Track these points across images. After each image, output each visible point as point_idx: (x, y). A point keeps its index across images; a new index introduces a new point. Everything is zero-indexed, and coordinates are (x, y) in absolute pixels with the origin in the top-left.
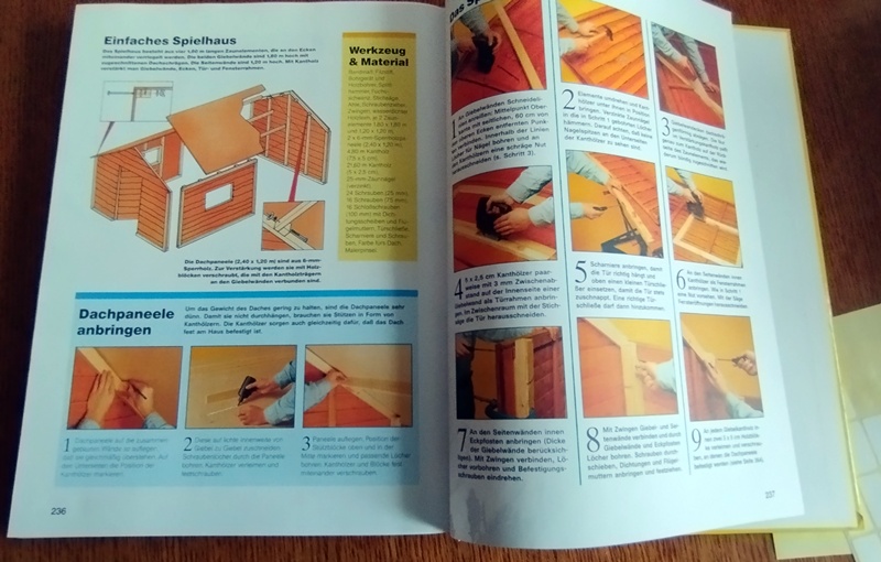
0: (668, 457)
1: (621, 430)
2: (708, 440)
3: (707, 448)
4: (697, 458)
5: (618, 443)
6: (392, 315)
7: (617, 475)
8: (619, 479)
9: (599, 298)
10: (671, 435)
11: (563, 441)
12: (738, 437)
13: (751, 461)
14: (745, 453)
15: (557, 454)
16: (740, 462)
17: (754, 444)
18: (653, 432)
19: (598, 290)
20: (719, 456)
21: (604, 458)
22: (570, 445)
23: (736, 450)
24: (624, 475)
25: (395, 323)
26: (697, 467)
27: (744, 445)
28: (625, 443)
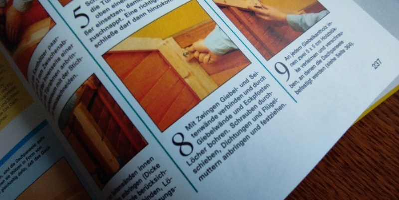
0: (264, 104)
1: (203, 116)
2: (294, 63)
3: (298, 70)
4: (293, 85)
5: (208, 130)
6: (41, 147)
7: (225, 157)
8: (228, 159)
9: (111, 26)
10: (255, 85)
11: (158, 166)
12: (319, 42)
13: (343, 51)
14: (334, 49)
15: (160, 180)
16: (334, 59)
17: (336, 38)
18: (236, 95)
19: (106, 20)
20: (312, 68)
21: (203, 152)
22: (166, 164)
23: (324, 53)
24: (231, 152)
25: (45, 151)
26: (298, 92)
27: (329, 44)
28: (215, 124)
